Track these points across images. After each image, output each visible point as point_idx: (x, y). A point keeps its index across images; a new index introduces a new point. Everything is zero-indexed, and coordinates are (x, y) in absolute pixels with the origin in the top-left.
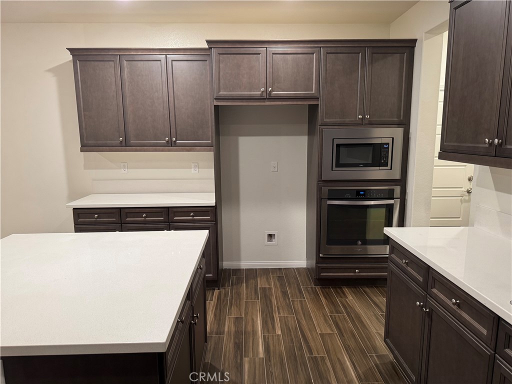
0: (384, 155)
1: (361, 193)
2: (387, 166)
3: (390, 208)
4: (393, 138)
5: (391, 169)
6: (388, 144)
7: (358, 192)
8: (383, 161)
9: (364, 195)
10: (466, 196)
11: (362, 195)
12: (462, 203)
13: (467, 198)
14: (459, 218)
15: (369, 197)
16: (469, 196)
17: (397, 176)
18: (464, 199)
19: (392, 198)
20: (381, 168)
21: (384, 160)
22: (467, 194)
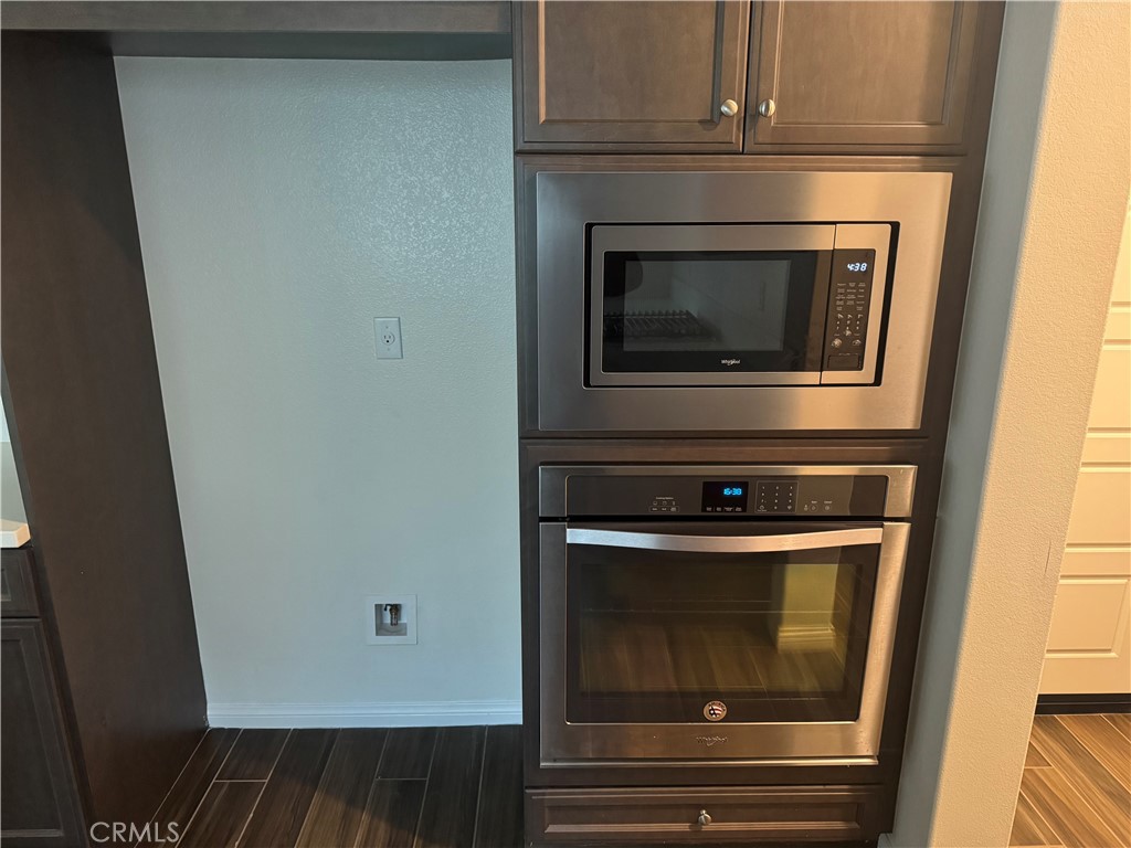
0: (847, 309)
1: (727, 492)
2: (858, 365)
3: (863, 563)
4: (895, 226)
5: (878, 381)
6: (868, 256)
7: (712, 489)
8: (837, 342)
9: (740, 501)
11: (732, 500)
15: (762, 511)
17: (905, 415)
19: (877, 519)
20: (830, 376)
21: (843, 338)
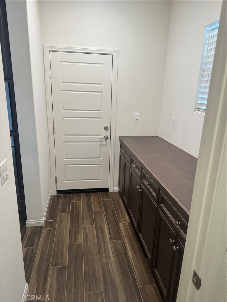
10: (104, 141)
12: (101, 147)
13: (104, 143)
14: (100, 158)
16: (106, 141)
18: (102, 144)
22: (104, 140)
